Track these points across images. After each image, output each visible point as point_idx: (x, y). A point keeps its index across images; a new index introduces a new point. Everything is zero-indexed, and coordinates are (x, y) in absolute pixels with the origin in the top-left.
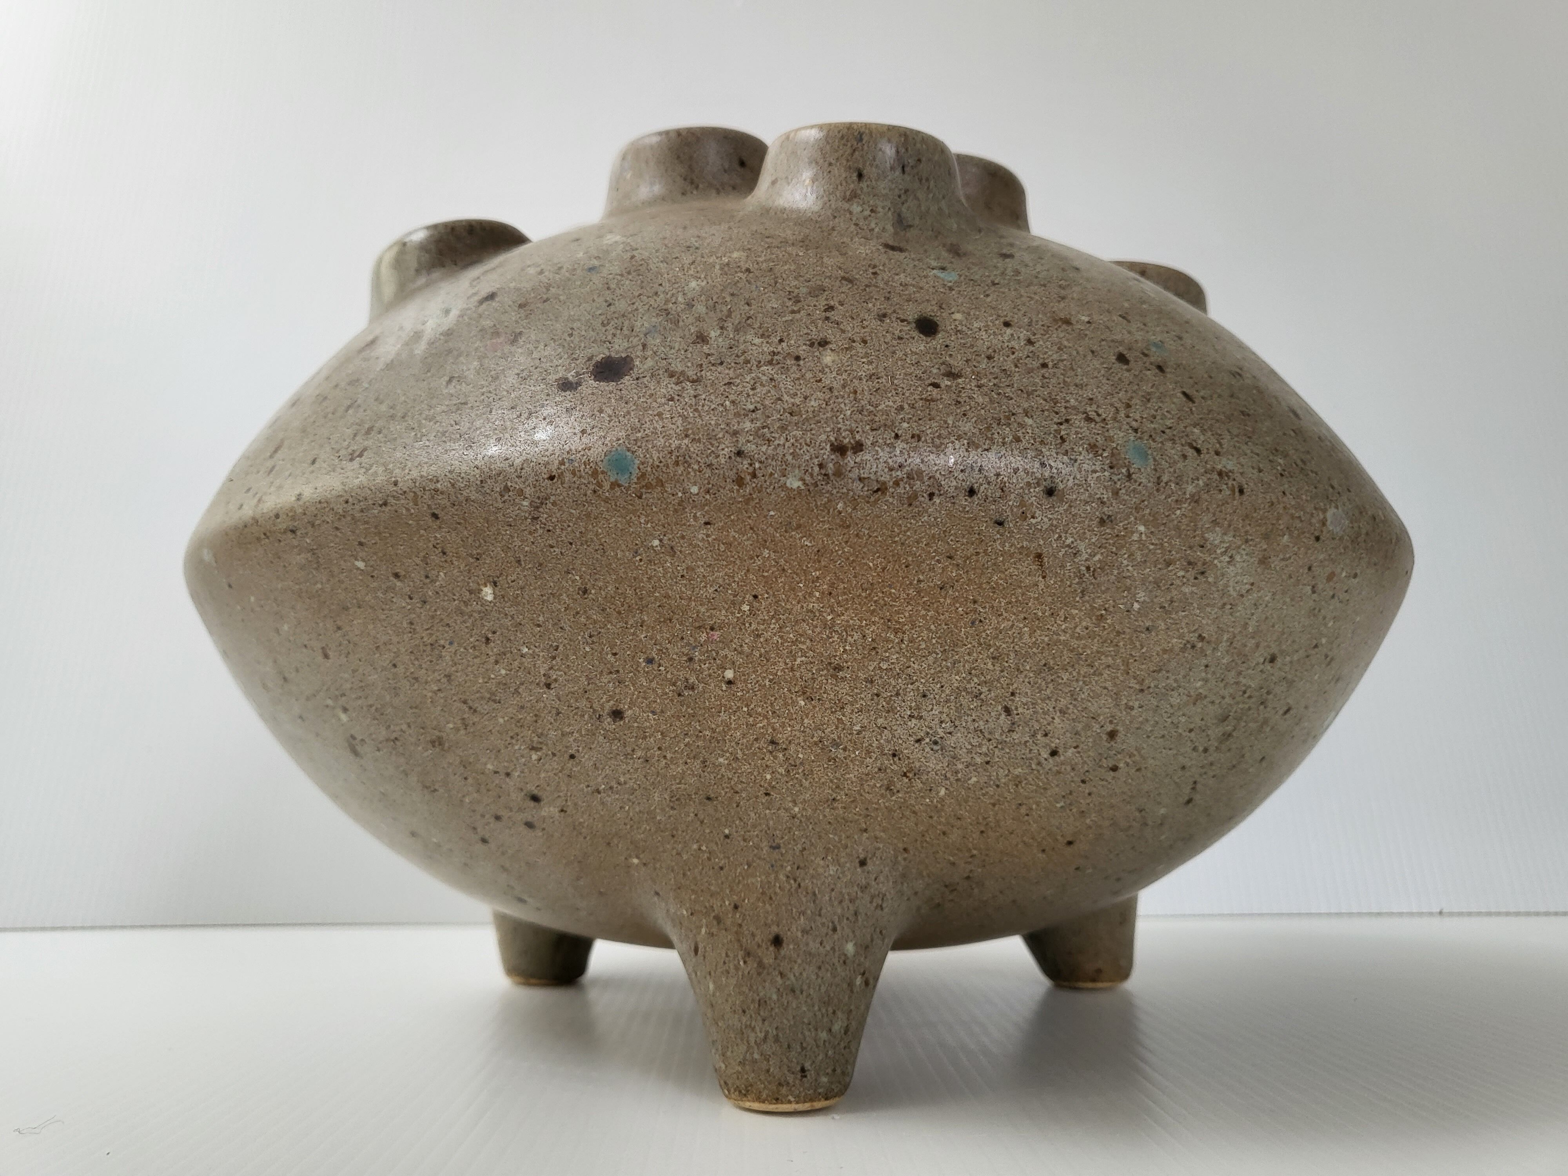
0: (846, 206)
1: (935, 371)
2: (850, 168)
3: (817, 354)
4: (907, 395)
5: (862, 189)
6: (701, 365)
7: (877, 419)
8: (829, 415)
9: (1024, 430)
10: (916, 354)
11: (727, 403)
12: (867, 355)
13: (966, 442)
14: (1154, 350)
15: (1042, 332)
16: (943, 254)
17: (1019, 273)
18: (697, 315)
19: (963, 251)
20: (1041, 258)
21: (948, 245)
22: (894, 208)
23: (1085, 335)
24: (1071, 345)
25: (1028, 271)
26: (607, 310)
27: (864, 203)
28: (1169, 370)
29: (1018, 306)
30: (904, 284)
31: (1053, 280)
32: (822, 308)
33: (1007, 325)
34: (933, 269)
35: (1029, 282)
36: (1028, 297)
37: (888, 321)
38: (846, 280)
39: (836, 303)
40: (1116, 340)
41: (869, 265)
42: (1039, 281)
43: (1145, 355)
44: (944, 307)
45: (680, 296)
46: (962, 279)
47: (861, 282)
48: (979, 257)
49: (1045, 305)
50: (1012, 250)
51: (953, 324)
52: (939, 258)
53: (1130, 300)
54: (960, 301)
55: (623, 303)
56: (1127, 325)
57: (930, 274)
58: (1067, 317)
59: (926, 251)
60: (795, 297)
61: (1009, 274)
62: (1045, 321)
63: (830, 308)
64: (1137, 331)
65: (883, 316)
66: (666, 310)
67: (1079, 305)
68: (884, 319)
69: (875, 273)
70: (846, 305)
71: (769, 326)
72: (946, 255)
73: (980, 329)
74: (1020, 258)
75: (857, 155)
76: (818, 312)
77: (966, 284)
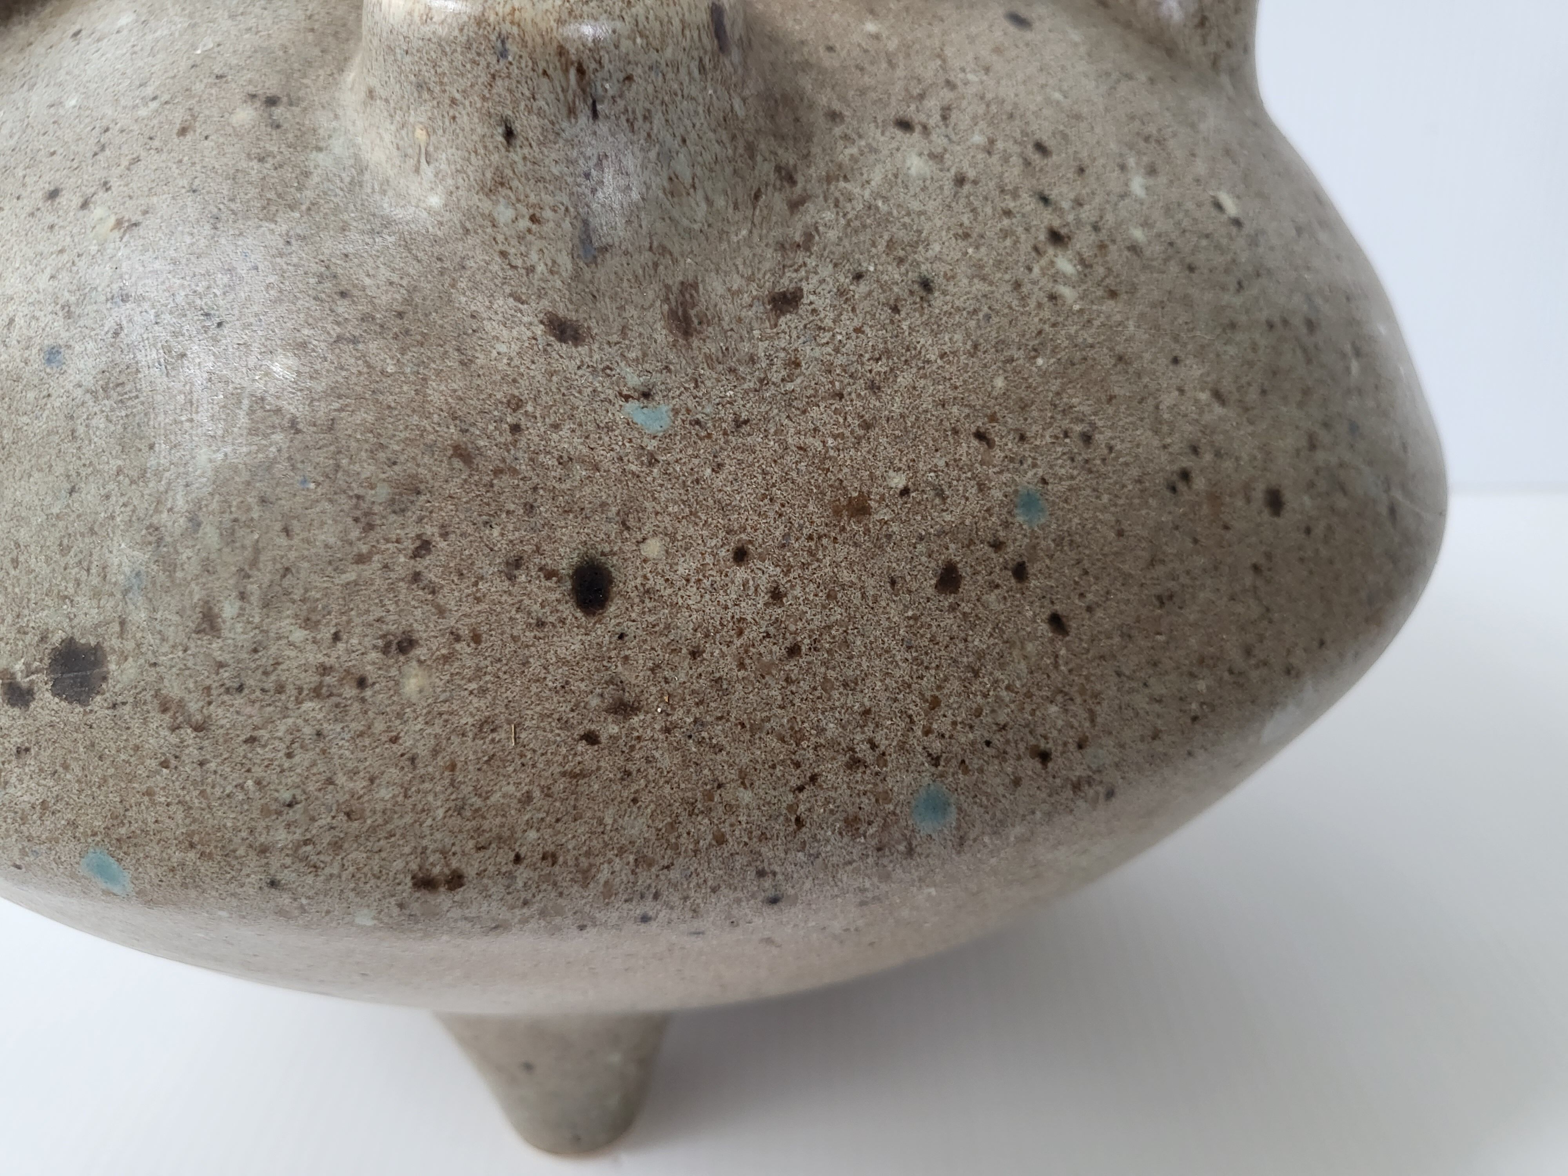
0: (486, 205)
1: (594, 702)
2: (490, 115)
3: (394, 672)
4: (541, 766)
5: (513, 164)
6: (209, 688)
7: (486, 825)
8: (408, 819)
9: (733, 819)
10: (566, 662)
11: (250, 783)
12: (479, 672)
13: (631, 858)
14: (1020, 519)
15: (805, 558)
16: (655, 336)
17: (798, 365)
18: (204, 554)
19: (702, 306)
20: (858, 277)
21: (674, 289)
22: (576, 207)
23: (889, 537)
24: (853, 578)
25: (817, 349)
26: (68, 506)
27: (518, 200)
28: (1038, 566)
29: (774, 485)
30: (565, 458)
31: (863, 364)
32: (410, 545)
33: (740, 556)
34: (627, 398)
35: (810, 392)
36: (800, 448)
37: (523, 578)
38: (461, 456)
39: (436, 530)
40: (947, 528)
41: (509, 402)
42: (832, 383)
43: (997, 546)
44: (631, 523)
45: (180, 488)
46: (679, 422)
47: (487, 459)
48: (726, 327)
49: (828, 464)
50: (805, 264)
51: (640, 573)
52: (645, 355)
53: (1011, 360)
54: (663, 496)
55: (93, 491)
56: (982, 463)
57: (620, 417)
58: (865, 489)
59: (624, 331)
60: (366, 514)
61: (775, 377)
62: (818, 521)
63: (424, 547)
64: (1001, 472)
65: (517, 563)
66: (157, 529)
67: (897, 437)
68: (516, 572)
69: (516, 429)
70: (452, 537)
71: (318, 596)
72: (662, 335)
73: (688, 581)
74: (812, 298)
75: (500, 86)
76: (402, 559)
77: (684, 437)
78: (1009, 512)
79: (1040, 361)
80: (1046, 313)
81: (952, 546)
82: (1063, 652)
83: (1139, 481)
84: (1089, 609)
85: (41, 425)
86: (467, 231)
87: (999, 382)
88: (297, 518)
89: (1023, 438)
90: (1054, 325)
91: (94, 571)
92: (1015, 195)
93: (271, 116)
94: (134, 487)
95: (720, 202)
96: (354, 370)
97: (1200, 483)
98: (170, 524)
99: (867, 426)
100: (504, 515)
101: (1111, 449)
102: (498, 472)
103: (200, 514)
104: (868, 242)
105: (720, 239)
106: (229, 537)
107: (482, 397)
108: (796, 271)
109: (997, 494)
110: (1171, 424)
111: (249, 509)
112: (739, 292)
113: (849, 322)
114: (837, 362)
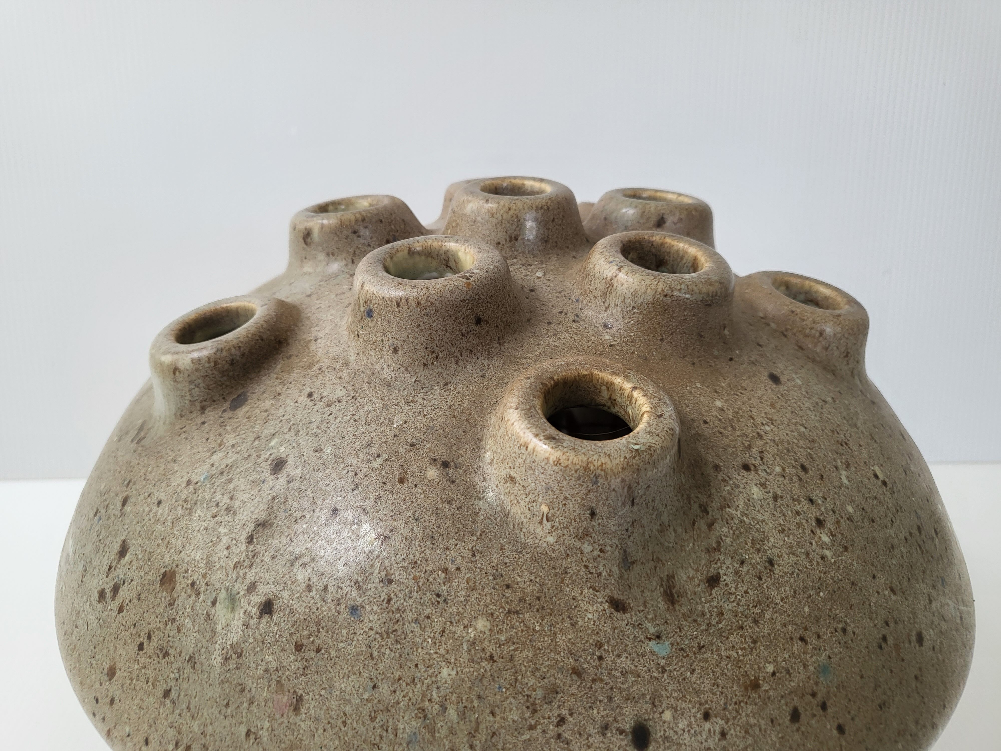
2: (584, 506)
5: (593, 527)
14: (822, 679)
15: (734, 714)
16: (659, 605)
17: (723, 614)
18: (450, 724)
19: (677, 587)
20: (742, 563)
21: (665, 579)
22: (621, 544)
23: (769, 698)
24: (756, 721)
25: (730, 605)
26: (372, 695)
27: (594, 542)
28: (831, 701)
29: (718, 678)
30: (624, 672)
31: (750, 610)
32: (555, 720)
33: (706, 716)
34: (650, 639)
35: (729, 627)
36: (727, 657)
37: (609, 735)
38: (575, 673)
39: (567, 712)
40: (793, 690)
41: (596, 644)
42: (738, 621)
43: (814, 695)
44: (657, 703)
45: (435, 689)
46: (674, 650)
47: (588, 674)
48: (690, 598)
49: (740, 664)
50: (719, 559)
51: (662, 729)
52: (656, 616)
53: (810, 596)
54: (670, 688)
55: (386, 688)
56: (804, 653)
57: (647, 649)
58: (757, 675)
59: (645, 603)
60: (532, 704)
61: (714, 622)
62: (738, 694)
63: (562, 721)
64: (812, 657)
65: (605, 727)
66: (424, 710)
67: (768, 645)
68: (606, 732)
69: (600, 658)
70: (575, 715)
71: (511, 747)
72: (662, 605)
73: (684, 731)
74: (725, 577)
75: (591, 495)
76: (551, 727)
77: (676, 657)
78: (817, 677)
79: (821, 594)
80: (821, 568)
81: (795, 698)
82: (844, 743)
83: (867, 647)
84: (853, 719)
85: (352, 649)
86: (568, 555)
87: (807, 609)
88: (498, 706)
89: (819, 637)
90: (825, 573)
91: (390, 730)
92: (799, 502)
93: (447, 474)
94: (409, 687)
95: (680, 530)
96: (520, 629)
97: (890, 641)
98: (430, 708)
99: (754, 642)
100: (598, 703)
101: (854, 633)
102: (594, 681)
103: (446, 703)
104: (744, 542)
105: (682, 550)
106: (462, 715)
107: (583, 642)
108: (716, 563)
109: (811, 668)
110: (876, 612)
111: (472, 702)
112: (693, 578)
113: (742, 588)
114: (739, 610)
